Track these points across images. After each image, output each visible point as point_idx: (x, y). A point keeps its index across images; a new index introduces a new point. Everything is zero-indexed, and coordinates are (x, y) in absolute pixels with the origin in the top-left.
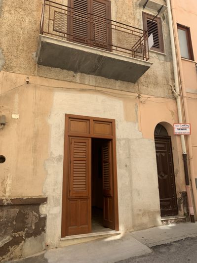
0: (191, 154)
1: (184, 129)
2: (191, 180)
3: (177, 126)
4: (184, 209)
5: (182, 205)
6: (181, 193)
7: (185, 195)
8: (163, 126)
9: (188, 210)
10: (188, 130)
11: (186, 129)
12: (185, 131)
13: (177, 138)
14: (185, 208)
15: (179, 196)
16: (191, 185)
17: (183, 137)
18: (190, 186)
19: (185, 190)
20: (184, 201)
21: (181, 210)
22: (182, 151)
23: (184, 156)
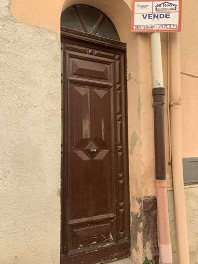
0: (178, 91)
1: (161, 16)
2: (171, 164)
3: (142, 7)
4: (144, 246)
5: (140, 236)
6: (140, 201)
7: (151, 206)
8: (105, 16)
9: (156, 249)
10: (173, 19)
11: (167, 16)
12: (164, 21)
13: (141, 43)
14: (148, 244)
15: (136, 208)
16: (172, 178)
17: (157, 39)
18: (166, 183)
19: (151, 193)
20: (145, 226)
21: (137, 249)
22: (152, 80)
23: (157, 94)
